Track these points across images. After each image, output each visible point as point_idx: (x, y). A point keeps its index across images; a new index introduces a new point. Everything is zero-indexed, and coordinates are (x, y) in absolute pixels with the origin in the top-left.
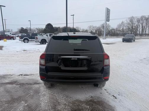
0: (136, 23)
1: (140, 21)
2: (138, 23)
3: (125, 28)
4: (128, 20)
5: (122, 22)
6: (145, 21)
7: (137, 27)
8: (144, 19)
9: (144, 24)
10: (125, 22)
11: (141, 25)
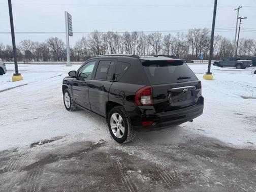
0: (103, 42)
1: (106, 39)
2: (105, 41)
3: (87, 48)
4: (91, 36)
5: (83, 39)
6: (113, 39)
7: (104, 48)
8: (111, 36)
9: (113, 44)
10: (87, 38)
11: (109, 45)
